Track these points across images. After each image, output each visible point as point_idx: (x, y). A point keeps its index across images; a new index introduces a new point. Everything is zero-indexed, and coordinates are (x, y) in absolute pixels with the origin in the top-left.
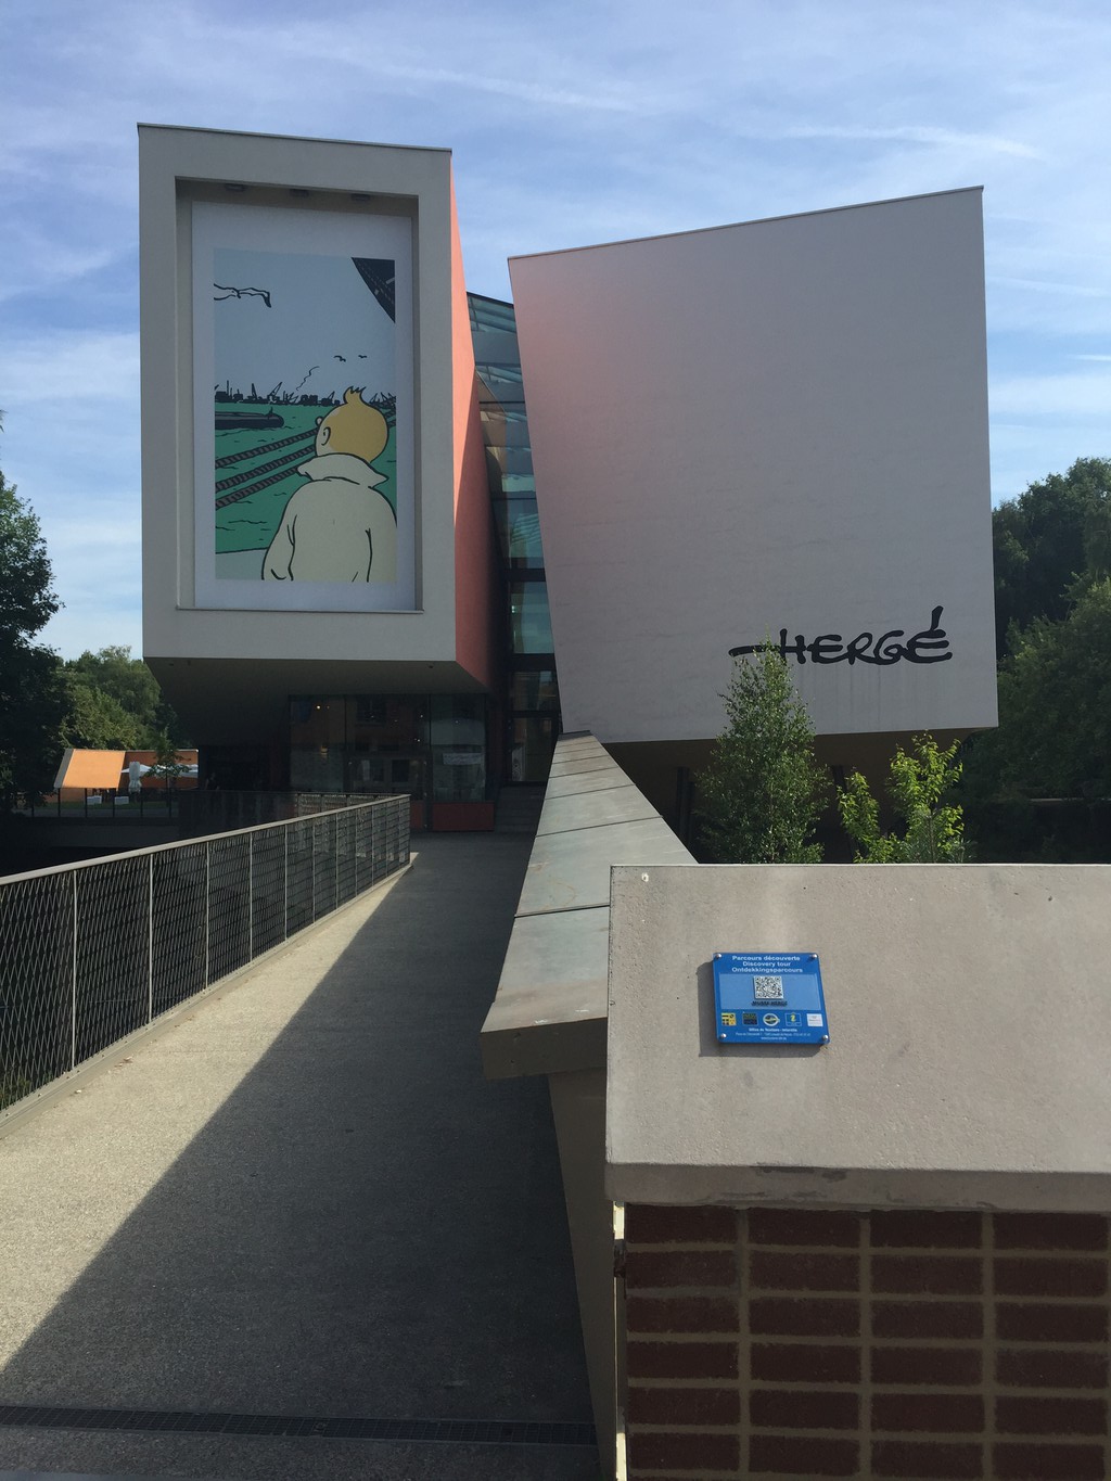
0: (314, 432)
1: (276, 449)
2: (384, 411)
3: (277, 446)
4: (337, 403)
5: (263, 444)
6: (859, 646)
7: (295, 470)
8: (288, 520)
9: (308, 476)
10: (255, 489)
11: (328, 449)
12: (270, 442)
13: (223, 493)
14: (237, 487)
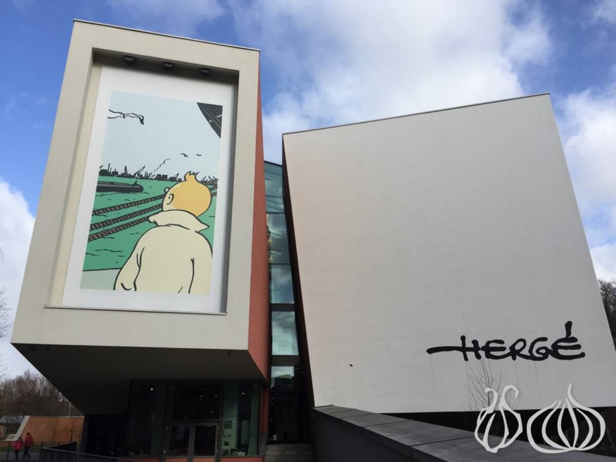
0: (163, 197)
1: (135, 205)
2: (210, 187)
4: (180, 180)
5: (127, 202)
6: (518, 347)
7: (147, 219)
8: (138, 250)
9: (155, 223)
10: (118, 229)
11: (171, 207)
12: (132, 201)
13: (95, 231)
14: (106, 228)
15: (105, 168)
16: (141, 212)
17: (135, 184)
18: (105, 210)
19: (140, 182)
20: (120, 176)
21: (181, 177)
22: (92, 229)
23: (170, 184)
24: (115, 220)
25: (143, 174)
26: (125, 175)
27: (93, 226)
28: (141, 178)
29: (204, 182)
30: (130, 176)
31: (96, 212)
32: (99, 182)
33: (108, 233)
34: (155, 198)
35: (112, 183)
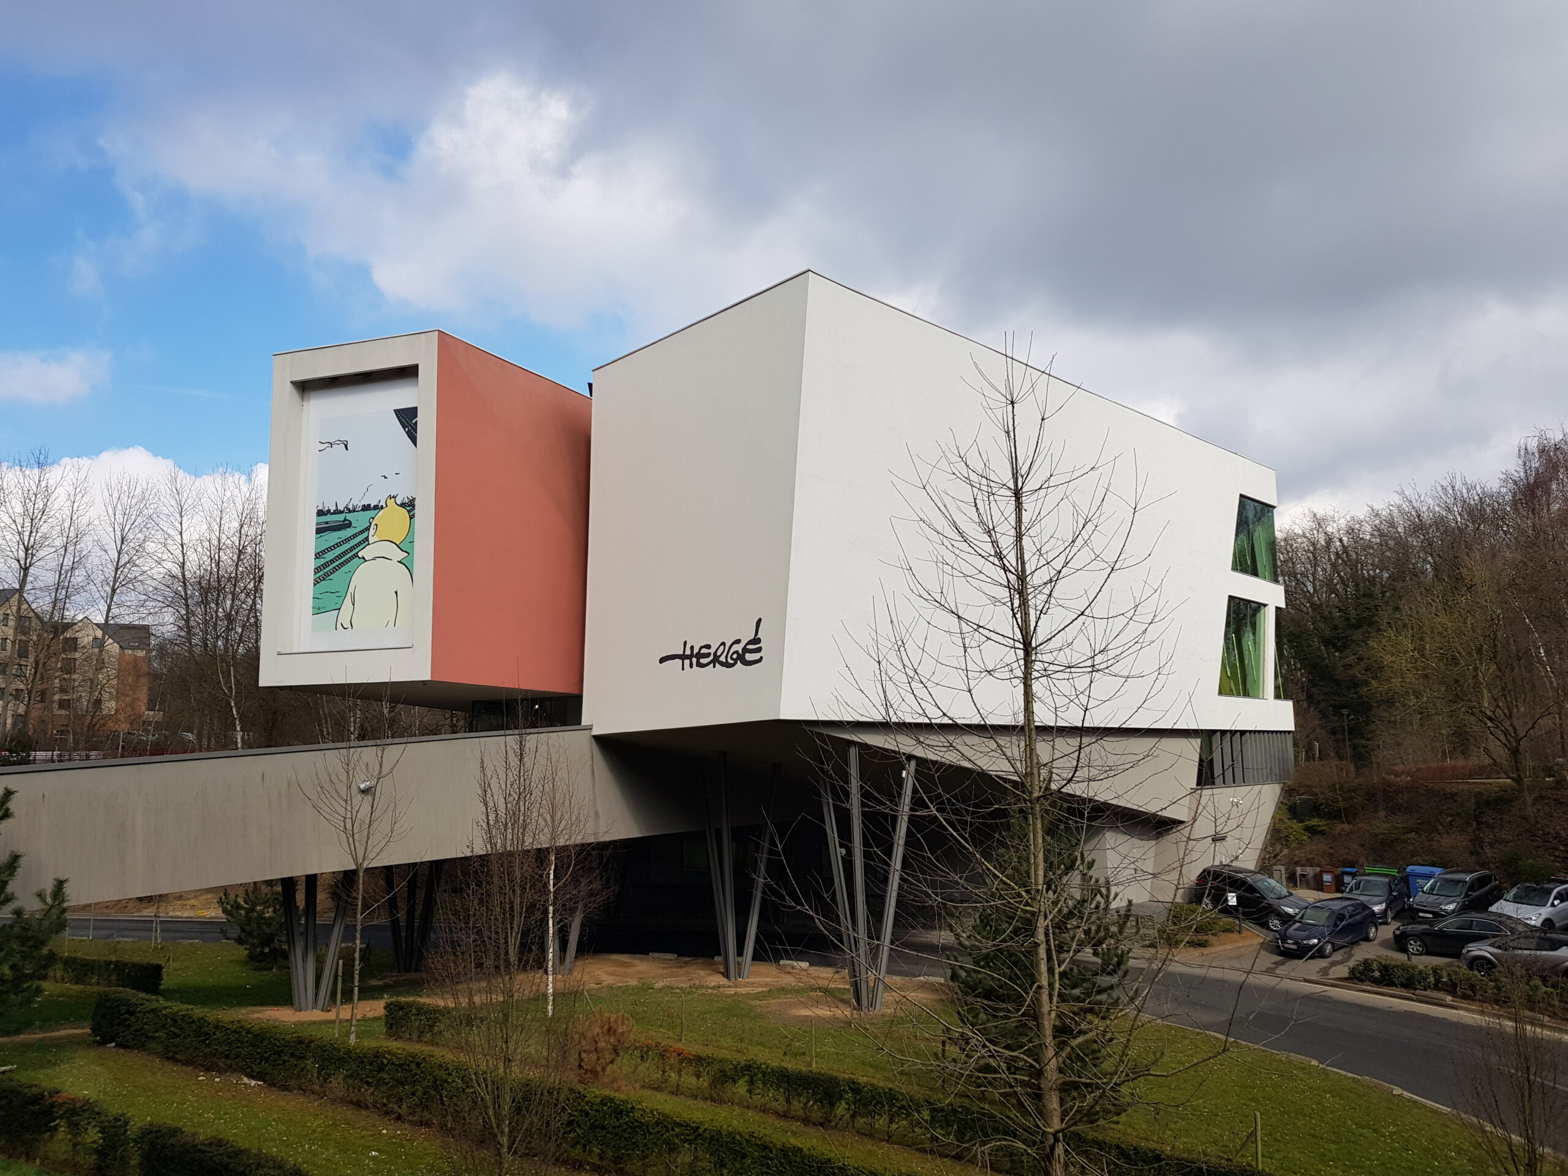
0: (368, 529)
1: (347, 542)
2: (408, 508)
3: (348, 540)
4: (382, 507)
5: (340, 540)
6: (719, 653)
7: (356, 555)
8: (351, 590)
9: (364, 558)
10: (335, 570)
11: (376, 538)
12: (344, 538)
13: (318, 575)
14: (325, 570)
15: (320, 508)
16: (352, 549)
17: (345, 520)
18: (324, 552)
19: (349, 516)
20: (332, 514)
21: (383, 503)
22: (316, 573)
23: (372, 513)
24: (332, 561)
25: (350, 507)
26: (337, 512)
27: (317, 570)
28: (350, 512)
29: (403, 505)
30: (341, 512)
31: (318, 556)
32: (318, 524)
33: (327, 575)
34: (362, 532)
35: (327, 523)
